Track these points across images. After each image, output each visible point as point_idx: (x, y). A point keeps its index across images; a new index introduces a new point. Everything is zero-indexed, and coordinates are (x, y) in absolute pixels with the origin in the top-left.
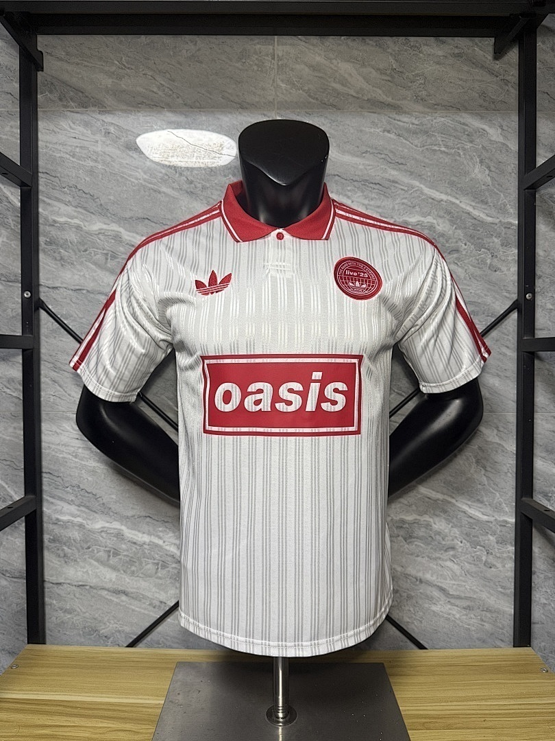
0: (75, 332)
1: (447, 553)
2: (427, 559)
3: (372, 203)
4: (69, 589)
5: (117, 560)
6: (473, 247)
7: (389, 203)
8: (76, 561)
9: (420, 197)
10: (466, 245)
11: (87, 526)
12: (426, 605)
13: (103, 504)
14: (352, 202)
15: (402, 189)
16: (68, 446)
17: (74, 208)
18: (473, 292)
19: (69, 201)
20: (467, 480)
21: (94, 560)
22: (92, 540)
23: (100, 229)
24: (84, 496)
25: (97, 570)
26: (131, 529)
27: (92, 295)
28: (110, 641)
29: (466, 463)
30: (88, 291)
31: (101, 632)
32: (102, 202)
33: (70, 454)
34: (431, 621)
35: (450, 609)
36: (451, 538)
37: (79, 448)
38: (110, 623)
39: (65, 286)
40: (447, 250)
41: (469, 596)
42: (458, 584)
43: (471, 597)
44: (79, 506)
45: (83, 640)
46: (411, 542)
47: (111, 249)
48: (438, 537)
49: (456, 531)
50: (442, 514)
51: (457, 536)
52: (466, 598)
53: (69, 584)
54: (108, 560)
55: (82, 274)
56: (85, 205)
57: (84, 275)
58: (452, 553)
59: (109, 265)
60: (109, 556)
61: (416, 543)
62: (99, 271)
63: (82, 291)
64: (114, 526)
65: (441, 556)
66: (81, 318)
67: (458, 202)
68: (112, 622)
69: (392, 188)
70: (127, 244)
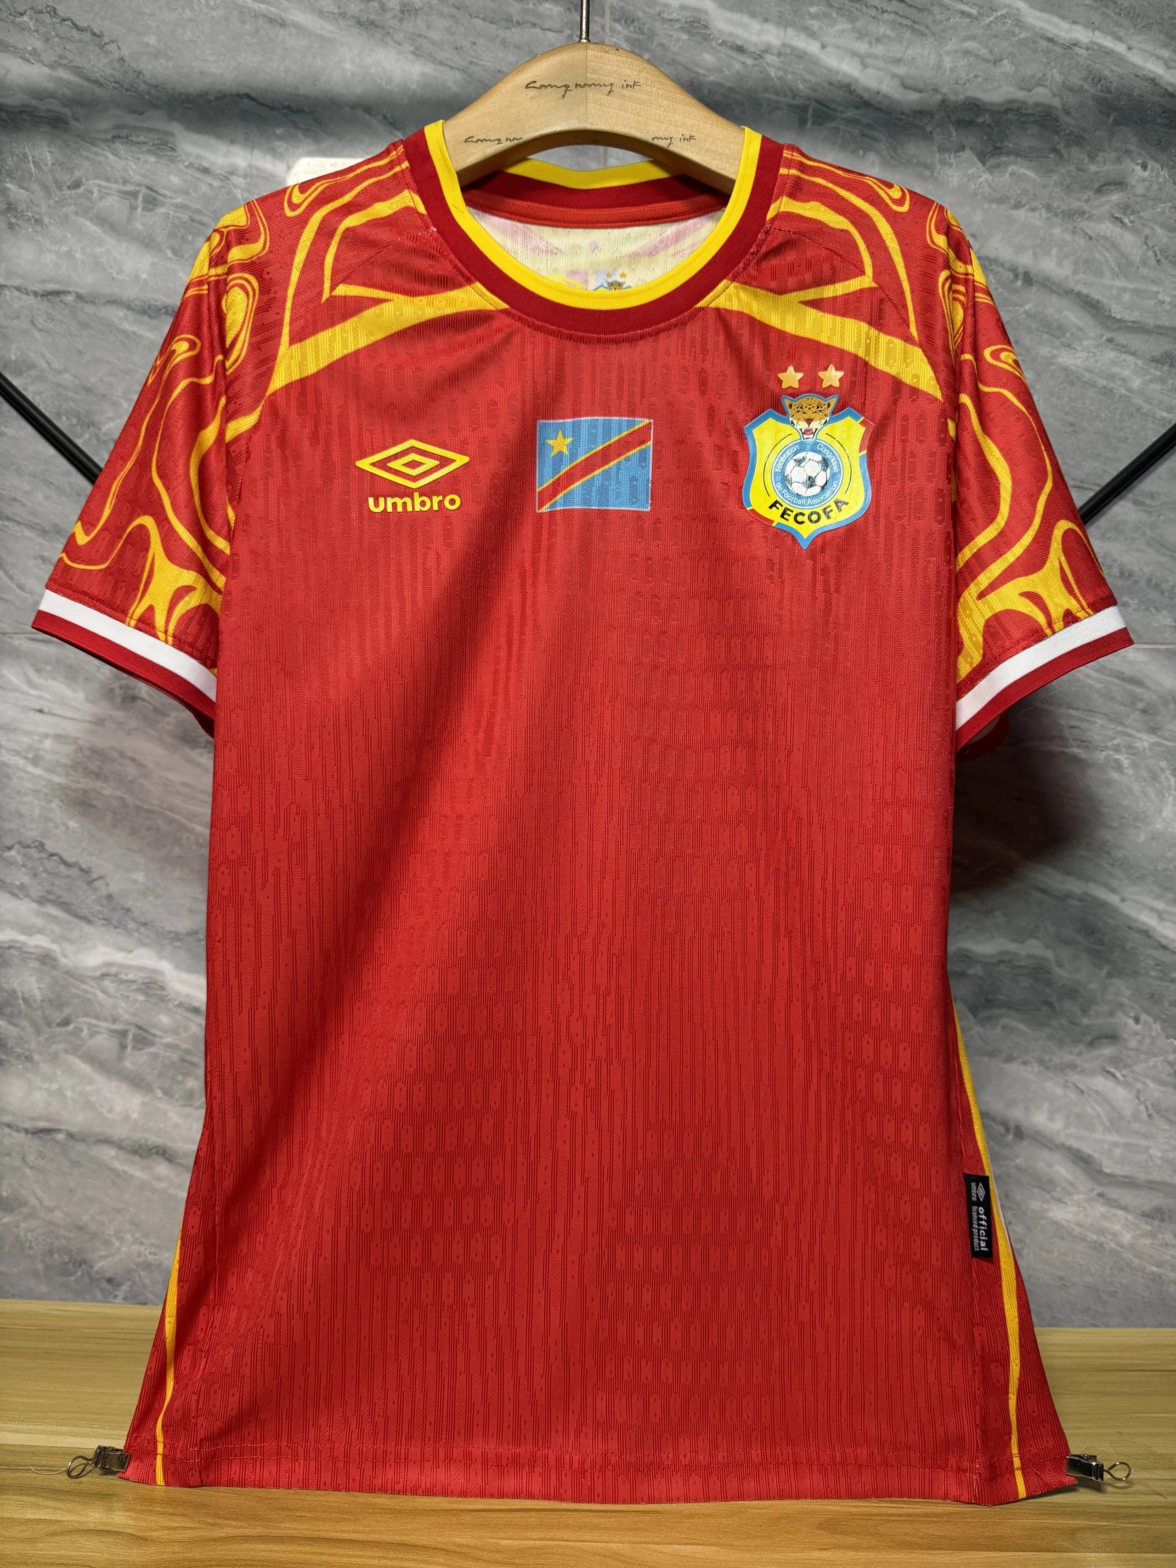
0: (41, 408)
1: (1096, 1053)
2: (1036, 1067)
3: (879, 50)
4: (7, 1142)
5: (145, 1058)
6: (1165, 173)
7: (926, 53)
8: (28, 1059)
9: (1014, 34)
10: (1144, 167)
11: (63, 960)
12: (1035, 1205)
13: (110, 897)
14: (823, 47)
15: (963, 13)
16: (15, 730)
17: (46, 70)
18: (1168, 299)
19: (34, 49)
20: (1153, 838)
21: (81, 1057)
22: (76, 1001)
23: (117, 127)
24: (57, 875)
25: (88, 1088)
26: (188, 970)
27: (90, 309)
28: (121, 1294)
29: (1151, 791)
30: (80, 297)
31: (96, 1268)
32: (125, 52)
33: (18, 753)
34: (1049, 1252)
35: (1104, 1217)
36: (1106, 1008)
37: (46, 736)
38: (122, 1240)
39: (16, 282)
40: (1092, 181)
41: (1158, 1179)
42: (1127, 1145)
43: (1165, 1184)
44: (41, 901)
45: (44, 1288)
46: (989, 1019)
47: (146, 181)
48: (1067, 1004)
49: (1122, 989)
50: (1079, 938)
51: (1125, 1000)
52: (1152, 1186)
53: (9, 1126)
54: (120, 1058)
55: (64, 249)
56: (79, 61)
57: (70, 254)
58: (1108, 1051)
59: (139, 226)
60: (123, 1047)
61: (1005, 1021)
62: (110, 241)
63: (63, 298)
64: (137, 962)
65: (1079, 1062)
66: (60, 373)
67: (1120, 48)
68: (128, 1236)
69: (936, 10)
70: (191, 165)
